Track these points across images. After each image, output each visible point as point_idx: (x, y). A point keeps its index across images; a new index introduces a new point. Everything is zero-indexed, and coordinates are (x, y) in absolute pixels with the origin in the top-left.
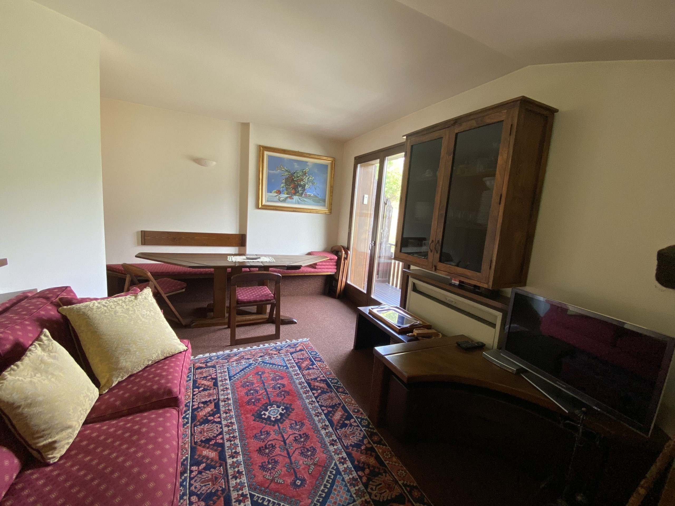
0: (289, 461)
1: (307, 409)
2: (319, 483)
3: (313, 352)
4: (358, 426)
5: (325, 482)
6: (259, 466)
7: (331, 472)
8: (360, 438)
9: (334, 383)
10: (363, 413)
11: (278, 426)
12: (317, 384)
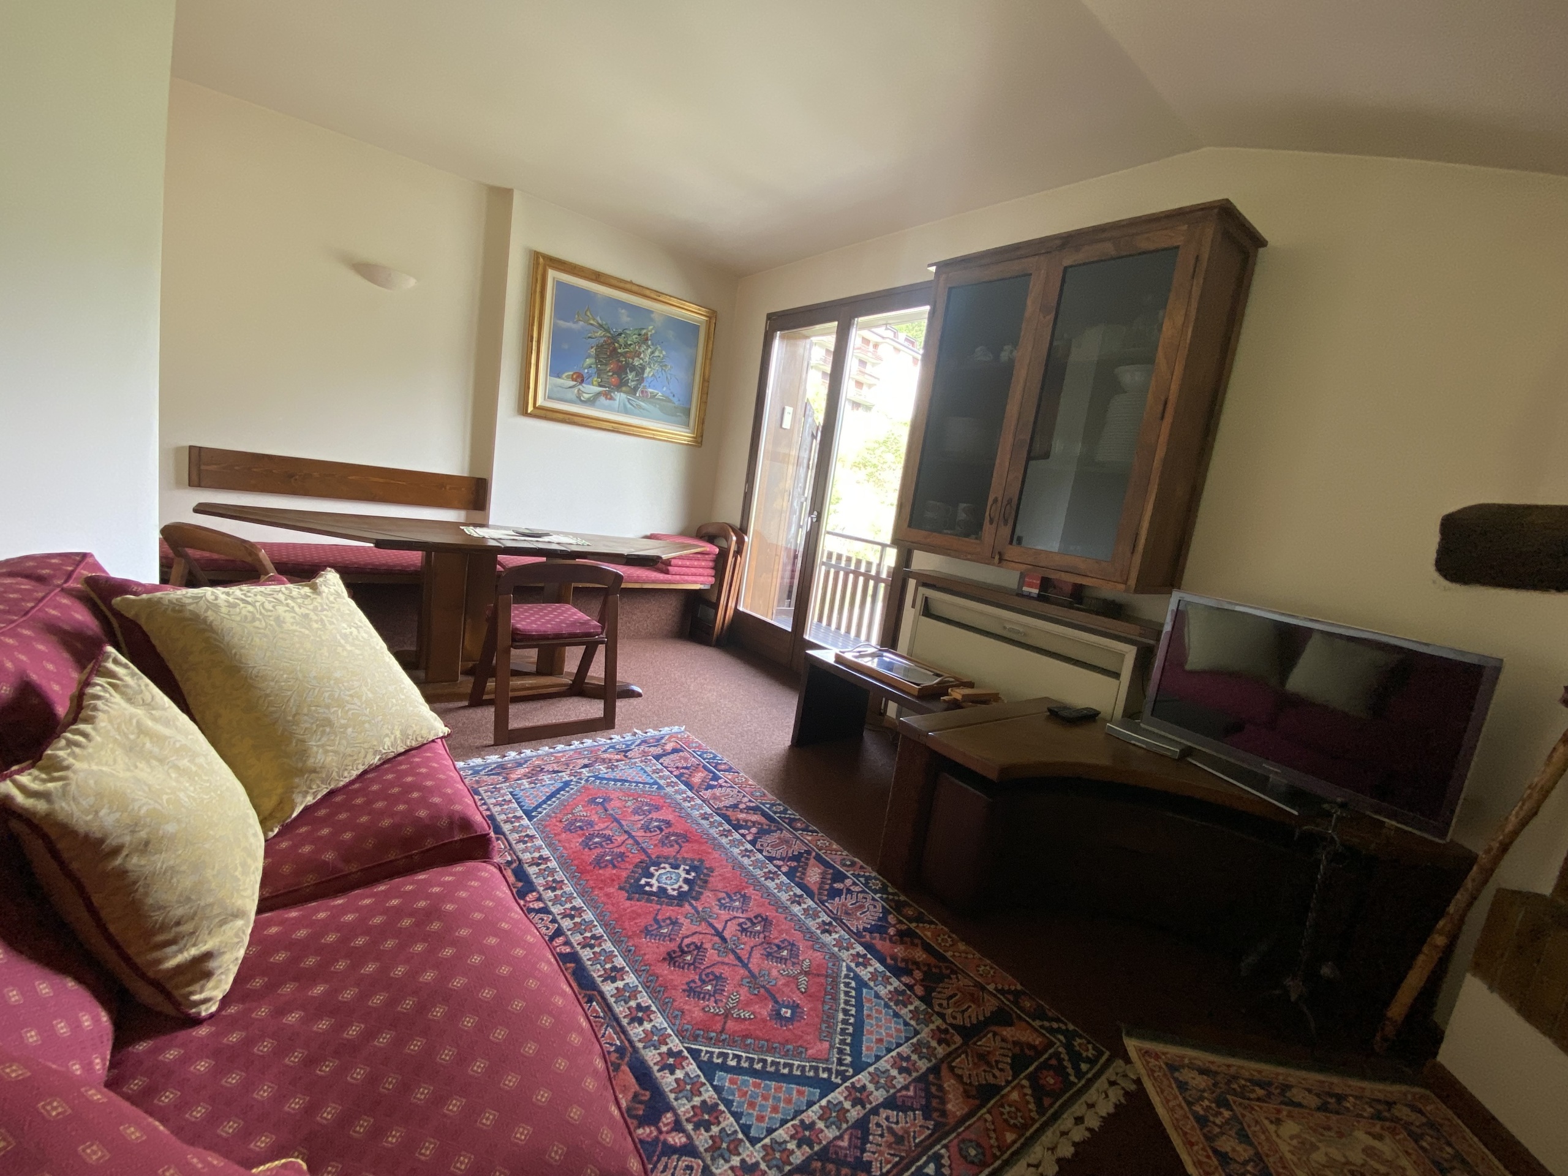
0: (747, 973)
1: (742, 867)
2: (829, 1009)
3: (706, 753)
4: (863, 892)
5: (842, 1005)
6: (684, 990)
7: (847, 985)
8: (877, 914)
9: (780, 813)
10: (865, 866)
11: (691, 905)
12: (742, 816)
